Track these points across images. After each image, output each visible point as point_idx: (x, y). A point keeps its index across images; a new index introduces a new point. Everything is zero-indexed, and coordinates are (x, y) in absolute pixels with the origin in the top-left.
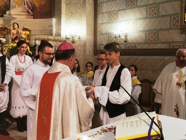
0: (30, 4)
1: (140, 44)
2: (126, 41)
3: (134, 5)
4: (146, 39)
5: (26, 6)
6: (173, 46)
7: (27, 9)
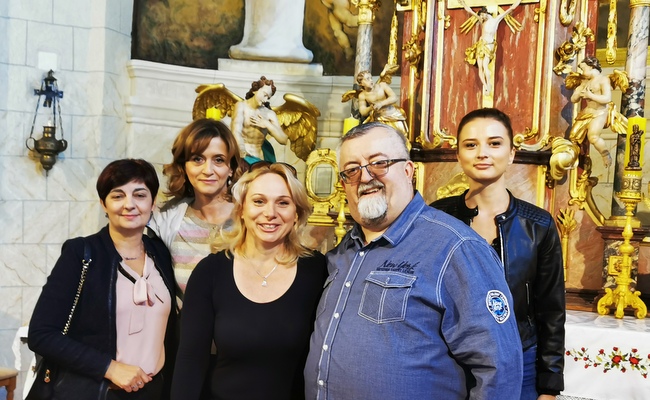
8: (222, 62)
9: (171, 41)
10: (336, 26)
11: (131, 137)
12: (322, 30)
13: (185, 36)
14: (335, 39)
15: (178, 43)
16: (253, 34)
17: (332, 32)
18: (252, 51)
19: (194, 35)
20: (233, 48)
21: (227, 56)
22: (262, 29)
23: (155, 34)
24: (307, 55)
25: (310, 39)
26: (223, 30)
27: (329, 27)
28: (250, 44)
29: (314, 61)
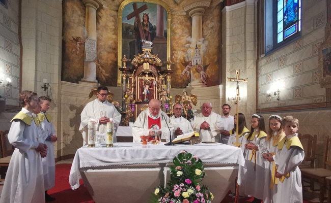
0: (204, 76)
1: (289, 100)
2: (278, 99)
3: (284, 65)
4: (293, 95)
5: (202, 78)
6: (315, 100)
7: (202, 80)
8: (79, 82)
9: (69, 77)
11: (62, 98)
12: (100, 76)
13: (72, 76)
16: (86, 76)
18: (86, 80)
19: (74, 76)
20: (82, 79)
23: (66, 75)
25: (97, 78)
26: (79, 75)
28: (85, 78)
29: (99, 83)
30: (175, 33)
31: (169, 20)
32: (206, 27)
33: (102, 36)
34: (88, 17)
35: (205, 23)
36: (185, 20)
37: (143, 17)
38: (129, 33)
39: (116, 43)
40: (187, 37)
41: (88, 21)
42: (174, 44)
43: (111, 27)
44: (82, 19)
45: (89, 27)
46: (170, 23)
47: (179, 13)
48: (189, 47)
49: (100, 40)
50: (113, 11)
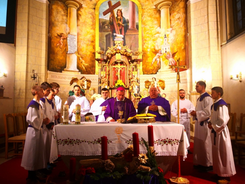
0: (173, 63)
5: (171, 64)
9: (54, 68)
10: (83, 66)
12: (80, 66)
13: (56, 67)
14: (83, 68)
15: (55, 68)
17: (82, 66)
19: (58, 66)
20: (64, 69)
21: (64, 70)
22: (70, 65)
23: (52, 66)
24: (78, 70)
25: (78, 68)
26: (63, 66)
27: (81, 66)
28: (67, 68)
29: (79, 72)
30: (146, 25)
31: (140, 13)
32: (174, 18)
33: (82, 31)
34: (70, 16)
35: (172, 14)
36: (154, 13)
37: (117, 12)
38: (105, 27)
39: (94, 36)
40: (157, 28)
41: (70, 19)
42: (145, 35)
43: (89, 23)
44: (65, 18)
45: (71, 24)
46: (141, 16)
47: (149, 7)
48: (159, 37)
49: (80, 35)
50: (91, 9)
